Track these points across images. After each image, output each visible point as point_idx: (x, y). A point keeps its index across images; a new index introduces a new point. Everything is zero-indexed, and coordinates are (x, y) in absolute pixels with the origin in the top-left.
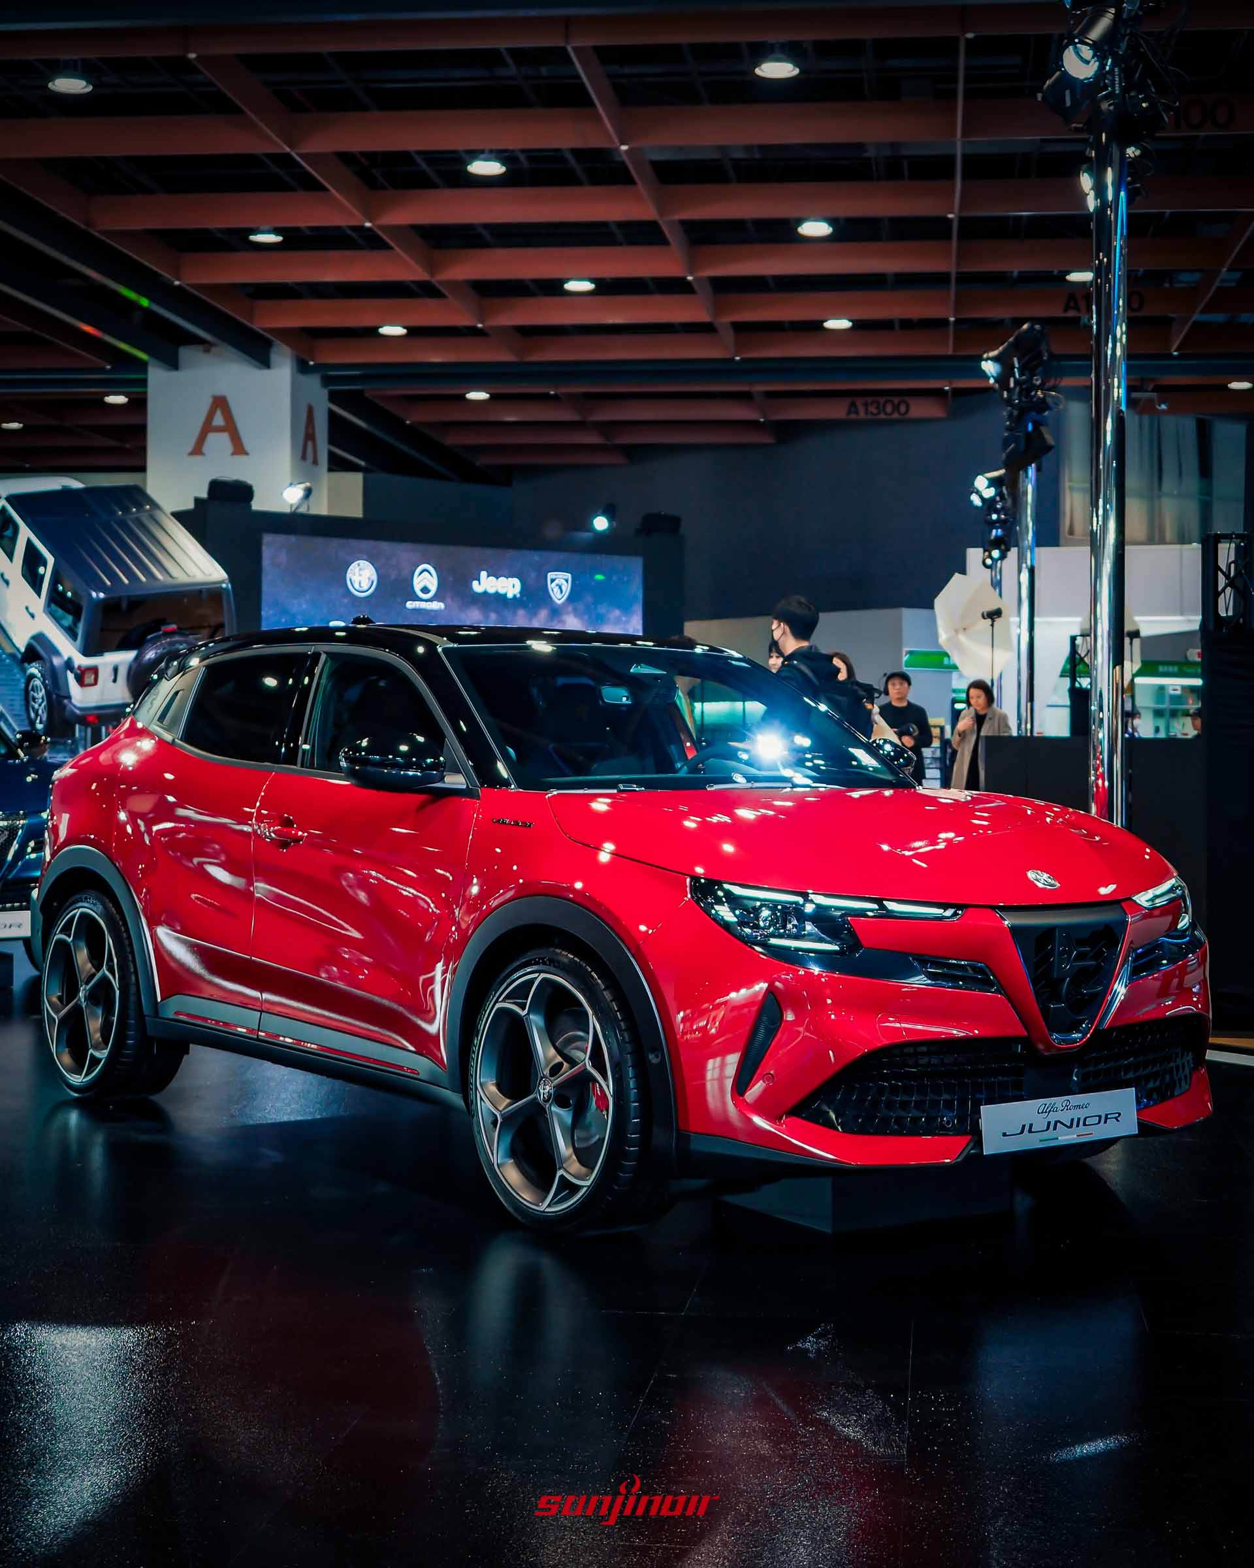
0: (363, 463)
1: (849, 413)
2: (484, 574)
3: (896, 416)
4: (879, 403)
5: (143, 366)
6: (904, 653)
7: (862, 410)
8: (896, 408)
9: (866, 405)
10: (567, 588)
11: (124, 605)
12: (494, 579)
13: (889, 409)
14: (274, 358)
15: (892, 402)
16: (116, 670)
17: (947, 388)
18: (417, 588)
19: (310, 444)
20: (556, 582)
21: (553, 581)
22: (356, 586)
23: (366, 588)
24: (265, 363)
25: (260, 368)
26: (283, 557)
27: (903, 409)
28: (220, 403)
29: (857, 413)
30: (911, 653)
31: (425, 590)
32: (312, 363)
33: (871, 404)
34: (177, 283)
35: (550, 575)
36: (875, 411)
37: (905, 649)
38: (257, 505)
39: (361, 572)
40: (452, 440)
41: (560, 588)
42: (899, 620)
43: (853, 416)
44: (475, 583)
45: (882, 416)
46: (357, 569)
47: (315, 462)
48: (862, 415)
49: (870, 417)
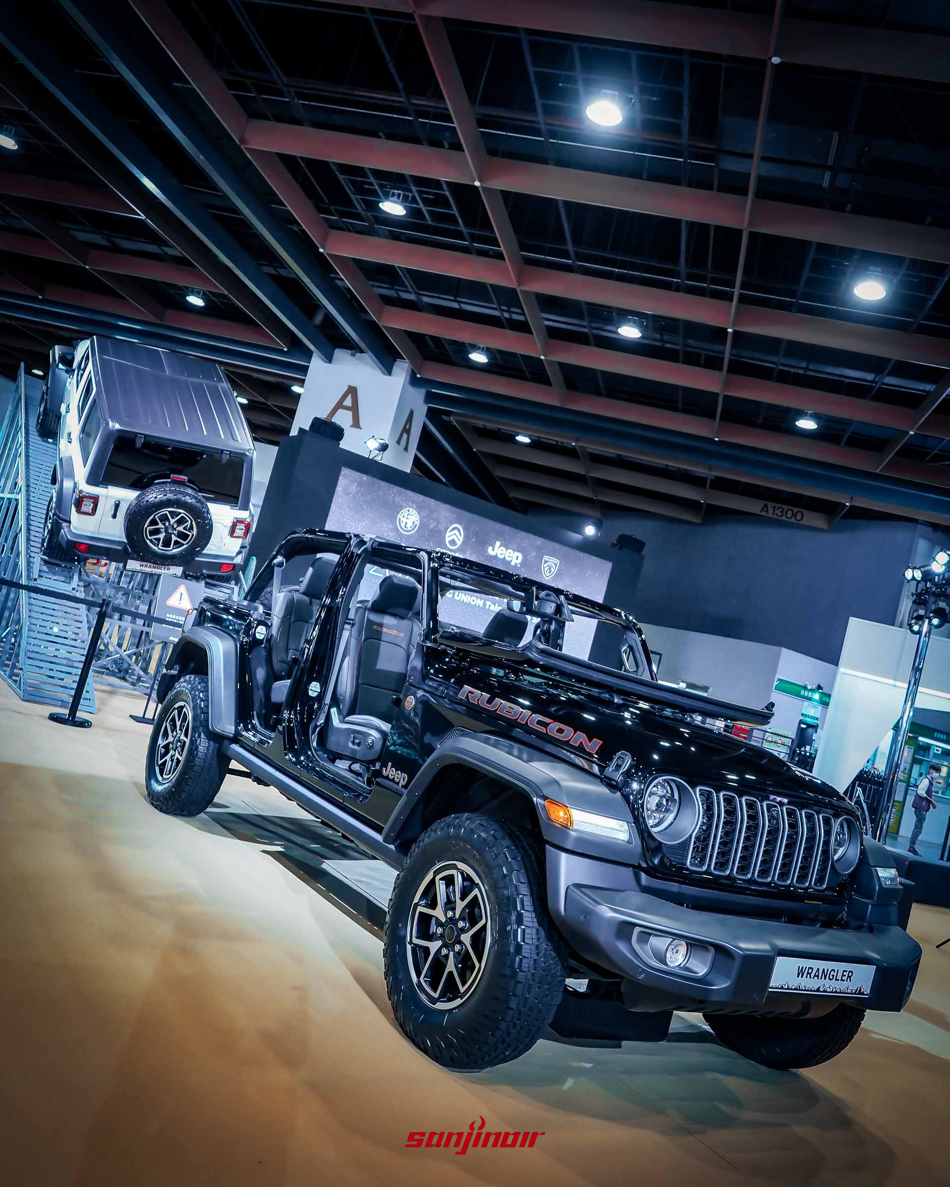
0: (444, 480)
1: (762, 510)
2: (498, 543)
3: (793, 520)
4: (783, 510)
5: (309, 355)
6: (776, 680)
7: (771, 511)
8: (794, 515)
9: (774, 508)
10: (554, 570)
11: (139, 442)
12: (504, 549)
13: (789, 514)
14: (395, 369)
15: (792, 511)
16: (117, 506)
17: (848, 504)
18: (447, 540)
19: (405, 436)
20: (548, 563)
21: (546, 562)
22: (403, 525)
23: (409, 529)
24: (388, 370)
25: (384, 374)
26: (354, 488)
27: (799, 517)
28: (352, 391)
29: (767, 512)
30: (780, 680)
31: (453, 542)
32: (418, 376)
33: (778, 508)
34: (321, 250)
35: (546, 558)
36: (780, 514)
37: (777, 676)
38: (344, 444)
39: (409, 517)
40: (500, 472)
41: (550, 568)
42: (778, 656)
43: (764, 513)
44: (490, 548)
45: (784, 518)
46: (406, 514)
47: (406, 449)
48: (770, 515)
49: (775, 516)
